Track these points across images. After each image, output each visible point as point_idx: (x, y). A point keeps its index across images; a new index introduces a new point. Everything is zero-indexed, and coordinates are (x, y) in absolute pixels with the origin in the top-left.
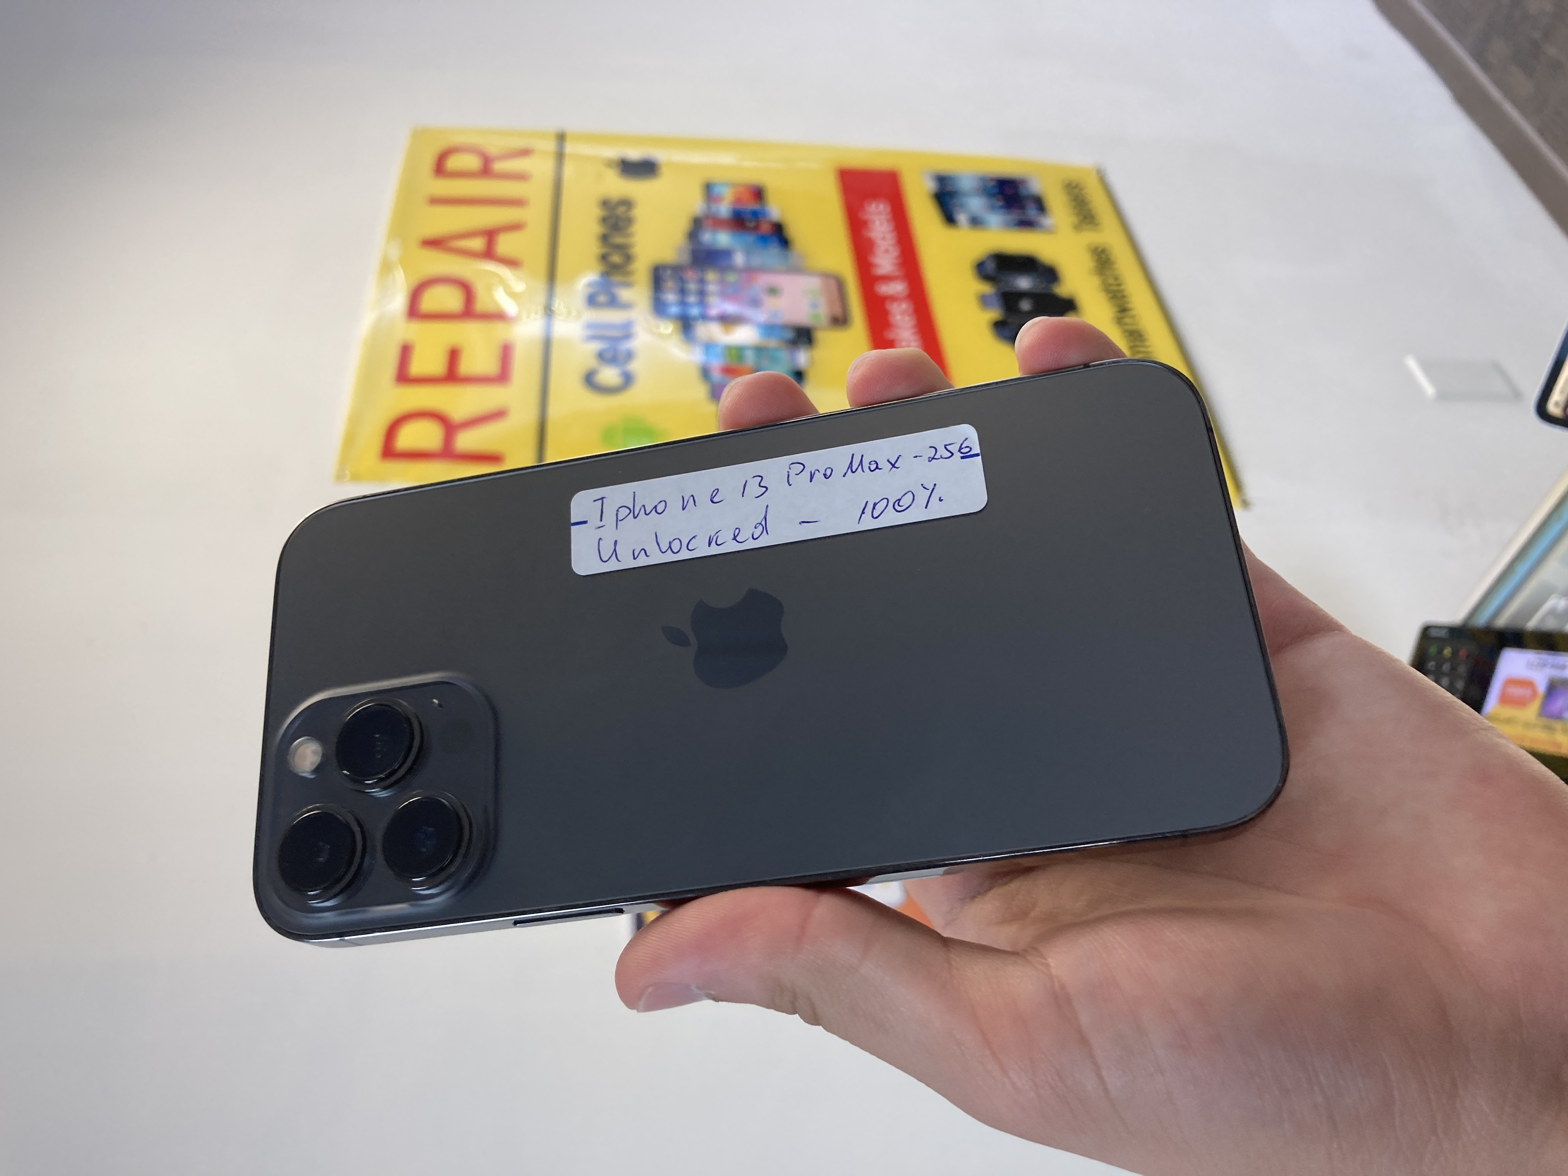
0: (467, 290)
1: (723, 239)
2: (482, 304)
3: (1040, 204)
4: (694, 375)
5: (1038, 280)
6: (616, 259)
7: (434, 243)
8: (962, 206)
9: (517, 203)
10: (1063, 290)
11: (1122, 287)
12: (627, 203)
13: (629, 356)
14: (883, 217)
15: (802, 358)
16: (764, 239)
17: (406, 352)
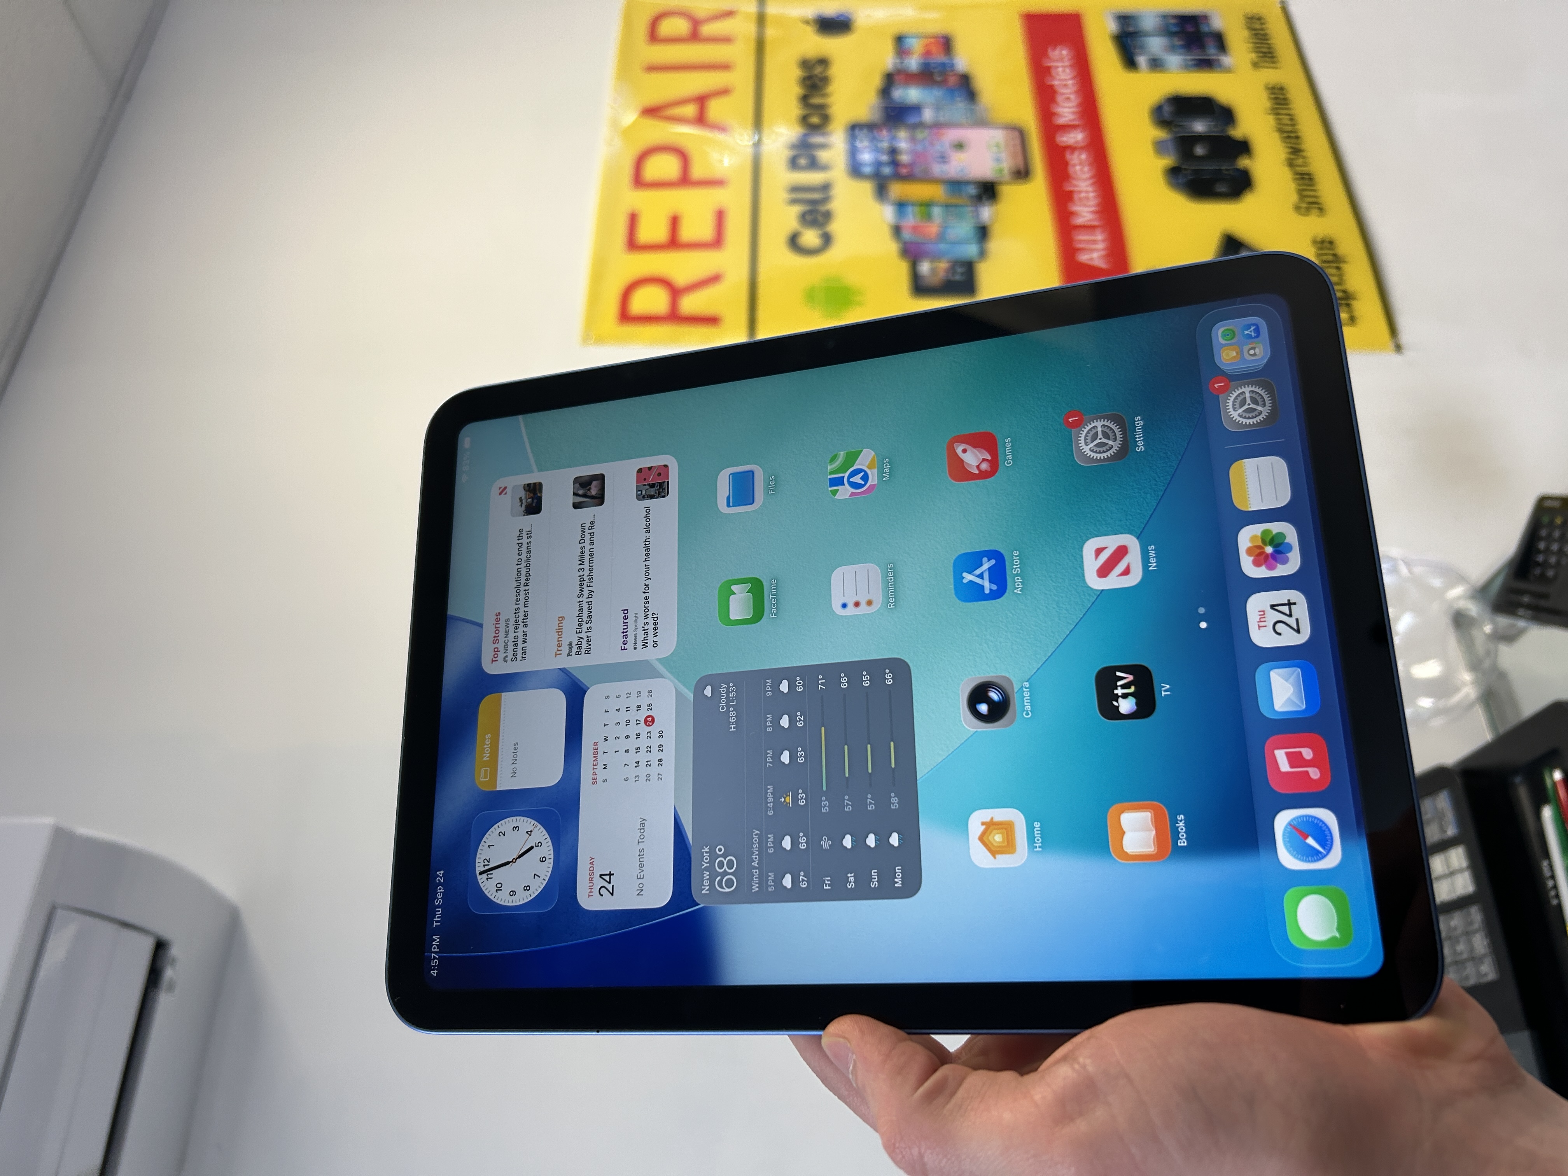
0: (684, 157)
1: (912, 94)
2: (697, 171)
3: (1220, 41)
4: (886, 233)
5: (1213, 124)
6: (815, 120)
7: (652, 112)
8: (1142, 47)
9: (724, 67)
10: (1237, 133)
11: (1297, 127)
12: (823, 62)
13: (828, 216)
14: (1067, 63)
15: (986, 213)
16: (951, 91)
17: (633, 220)
